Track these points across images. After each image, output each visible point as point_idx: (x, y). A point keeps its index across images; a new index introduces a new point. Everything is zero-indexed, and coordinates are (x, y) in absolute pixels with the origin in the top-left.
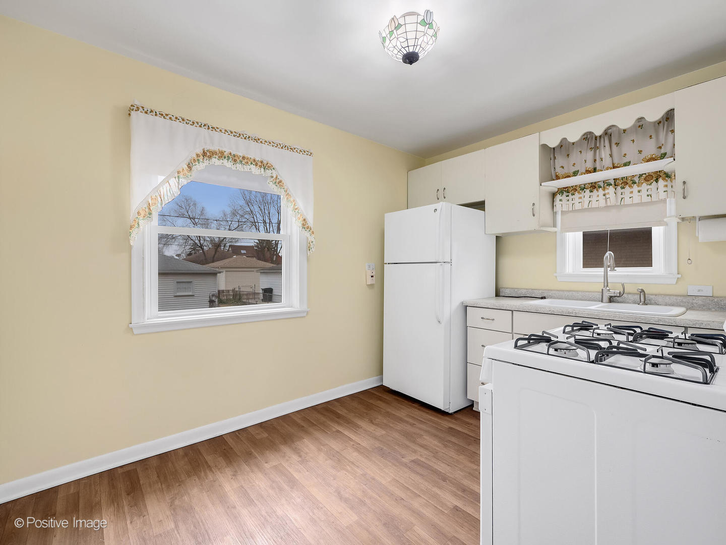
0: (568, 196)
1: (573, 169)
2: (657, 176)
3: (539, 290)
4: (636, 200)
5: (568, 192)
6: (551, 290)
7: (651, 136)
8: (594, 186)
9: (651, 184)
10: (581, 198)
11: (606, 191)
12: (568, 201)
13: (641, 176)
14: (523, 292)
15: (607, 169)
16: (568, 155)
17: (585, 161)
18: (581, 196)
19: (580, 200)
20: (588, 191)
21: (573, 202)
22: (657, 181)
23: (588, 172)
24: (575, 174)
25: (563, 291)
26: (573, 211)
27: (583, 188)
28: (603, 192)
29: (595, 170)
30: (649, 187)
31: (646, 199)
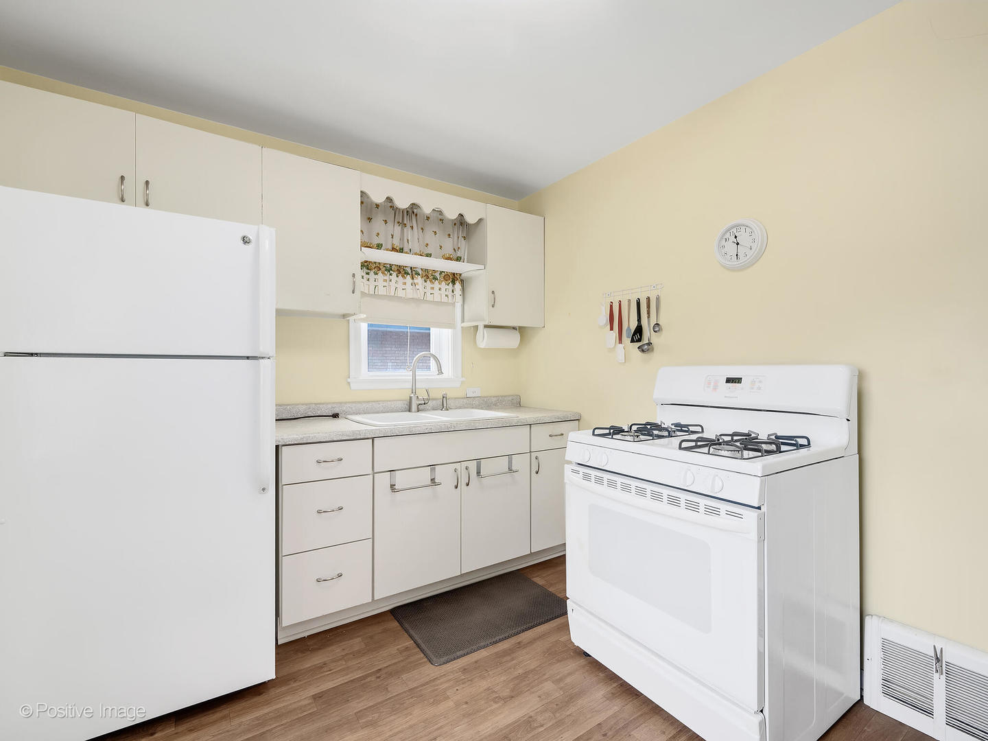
0: (368, 274)
1: (376, 241)
2: (453, 278)
3: (328, 404)
4: (437, 299)
5: (368, 269)
6: (346, 403)
7: (449, 235)
8: (401, 271)
9: (448, 285)
10: (385, 281)
11: (415, 281)
12: (368, 280)
13: (441, 273)
14: (302, 411)
15: (416, 254)
16: (370, 219)
17: (393, 236)
18: (385, 278)
19: (385, 284)
20: (394, 274)
21: (376, 283)
22: (453, 282)
23: (394, 249)
24: (379, 246)
25: (359, 402)
26: (375, 296)
27: (389, 269)
28: (411, 281)
29: (401, 250)
30: (447, 287)
31: (445, 299)
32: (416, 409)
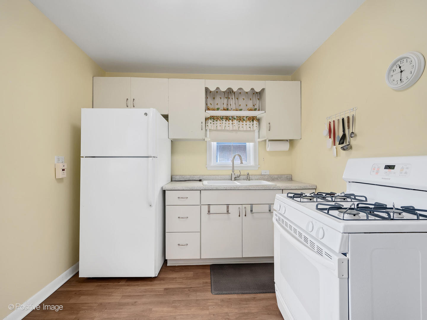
0: (213, 121)
1: (217, 107)
2: (253, 119)
3: (197, 175)
4: (245, 129)
5: (214, 119)
6: (205, 175)
7: (251, 99)
8: (227, 118)
9: (250, 122)
10: (221, 123)
11: (234, 122)
12: (214, 124)
13: (247, 117)
14: (188, 178)
15: (234, 110)
16: (214, 98)
17: (223, 104)
18: (221, 122)
19: (220, 125)
20: (224, 120)
21: (217, 125)
22: (253, 121)
23: (224, 110)
24: (218, 109)
25: (211, 175)
26: (217, 130)
27: (222, 118)
28: (232, 122)
29: (227, 109)
30: (250, 123)
31: (248, 129)
32: (234, 179)
